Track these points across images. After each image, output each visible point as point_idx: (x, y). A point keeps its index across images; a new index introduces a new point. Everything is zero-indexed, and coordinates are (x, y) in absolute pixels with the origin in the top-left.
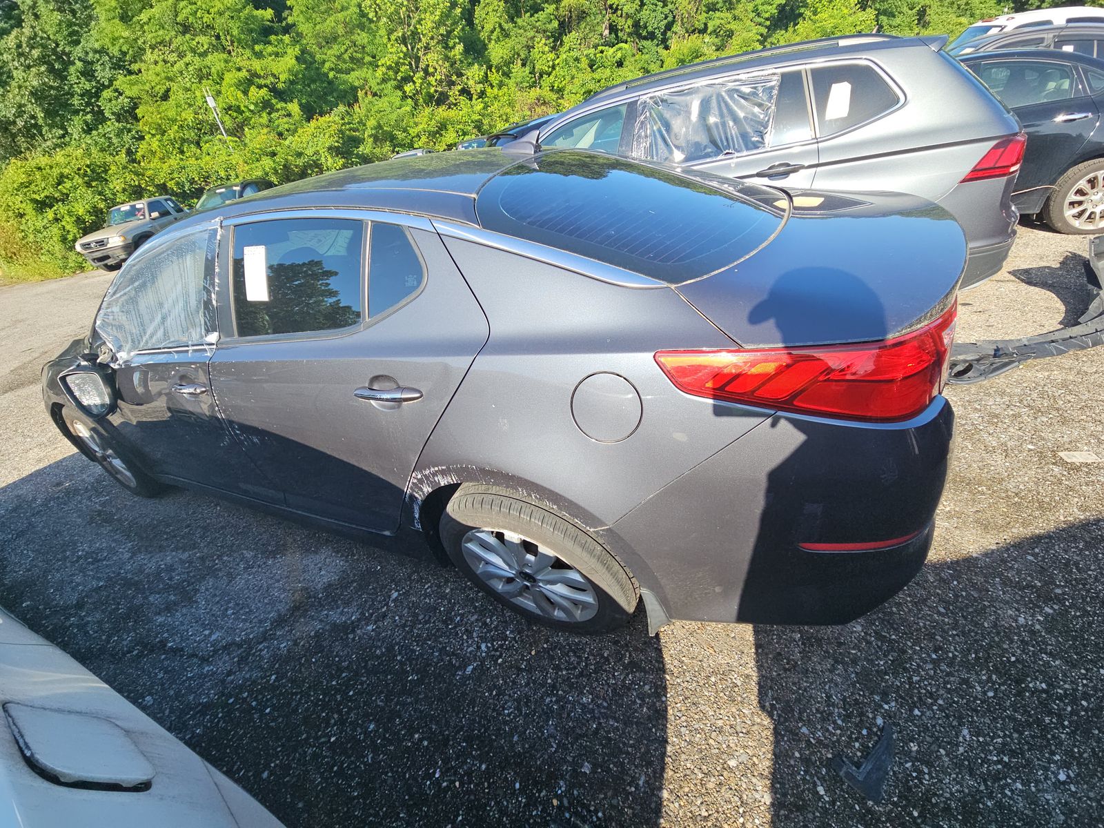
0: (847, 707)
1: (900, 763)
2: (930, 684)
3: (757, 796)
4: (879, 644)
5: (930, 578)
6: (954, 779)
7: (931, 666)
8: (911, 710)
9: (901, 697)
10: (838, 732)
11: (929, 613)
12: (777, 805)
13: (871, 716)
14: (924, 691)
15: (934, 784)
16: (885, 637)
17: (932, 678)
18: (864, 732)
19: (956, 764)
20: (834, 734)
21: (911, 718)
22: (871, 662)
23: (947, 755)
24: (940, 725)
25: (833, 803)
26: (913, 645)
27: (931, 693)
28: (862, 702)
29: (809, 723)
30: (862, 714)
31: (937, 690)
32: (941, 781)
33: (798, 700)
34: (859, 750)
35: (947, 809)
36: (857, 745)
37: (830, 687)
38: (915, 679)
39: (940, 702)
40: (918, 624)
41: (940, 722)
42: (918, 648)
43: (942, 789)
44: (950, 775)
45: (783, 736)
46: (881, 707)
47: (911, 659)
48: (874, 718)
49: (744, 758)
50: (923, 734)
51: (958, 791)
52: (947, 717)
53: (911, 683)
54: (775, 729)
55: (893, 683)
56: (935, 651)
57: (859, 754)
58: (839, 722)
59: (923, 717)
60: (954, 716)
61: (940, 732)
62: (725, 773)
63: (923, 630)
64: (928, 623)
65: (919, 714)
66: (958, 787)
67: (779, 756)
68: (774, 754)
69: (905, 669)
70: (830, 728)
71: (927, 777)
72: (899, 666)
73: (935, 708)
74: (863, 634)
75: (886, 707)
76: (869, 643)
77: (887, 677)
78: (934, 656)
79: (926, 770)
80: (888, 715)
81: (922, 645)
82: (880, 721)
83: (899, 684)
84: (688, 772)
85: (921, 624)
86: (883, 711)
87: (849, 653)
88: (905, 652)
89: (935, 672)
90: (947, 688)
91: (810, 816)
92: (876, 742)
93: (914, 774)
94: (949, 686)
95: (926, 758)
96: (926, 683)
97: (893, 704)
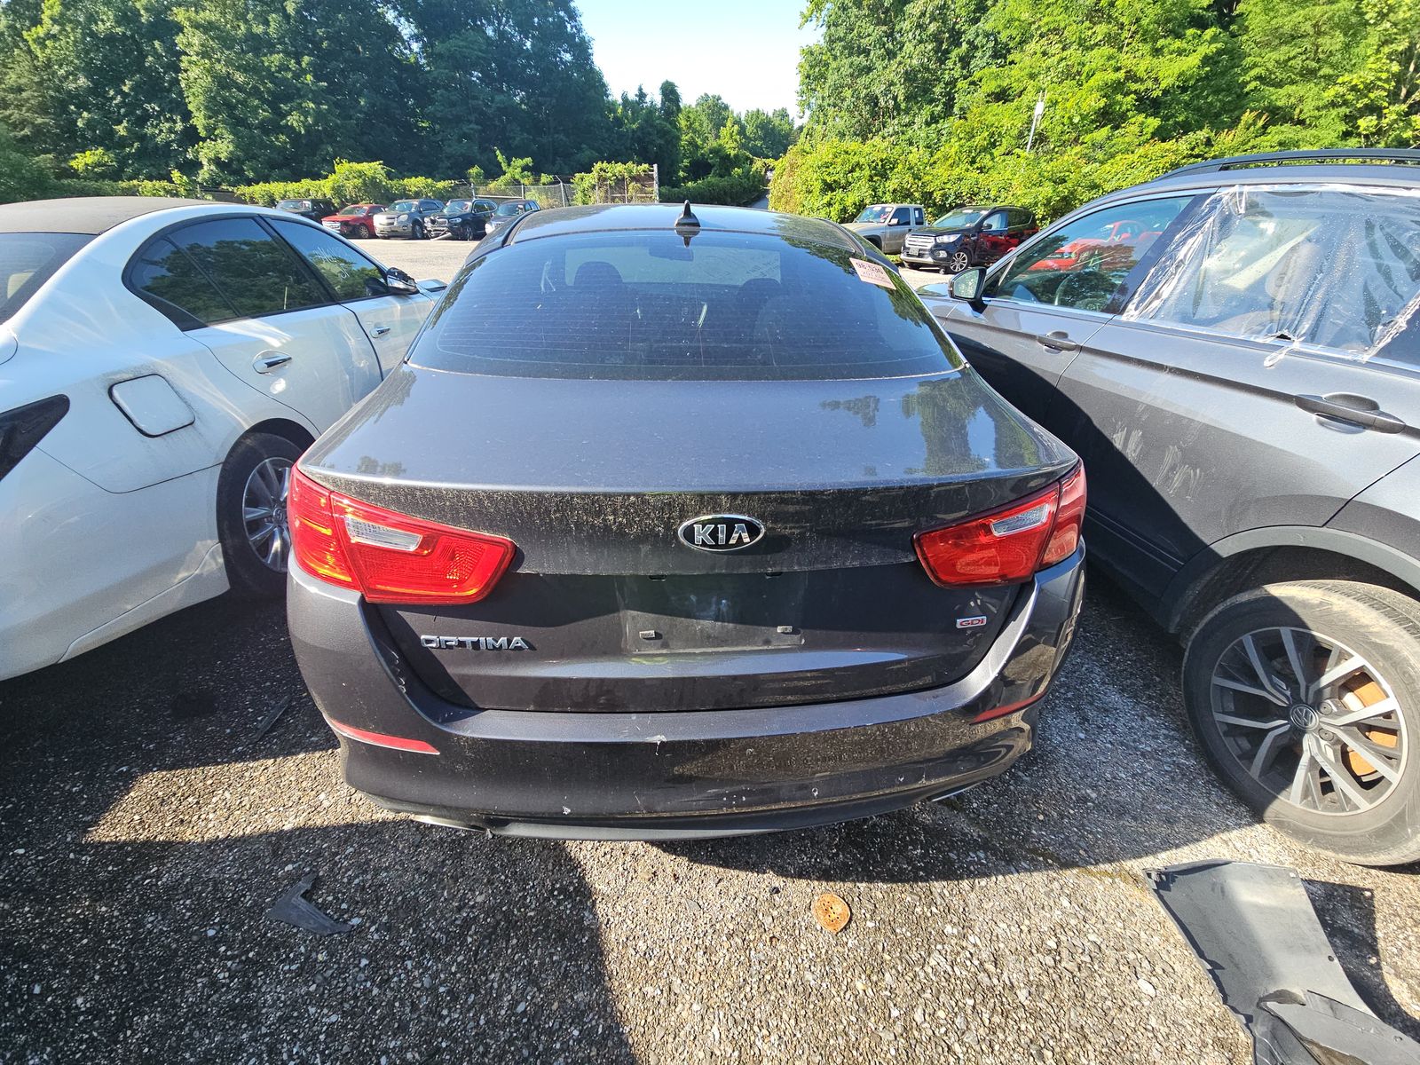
0: (373, 888)
1: (305, 942)
2: (401, 981)
3: (291, 819)
4: (458, 922)
5: (581, 994)
6: (279, 998)
7: (427, 985)
8: (366, 956)
9: (384, 946)
10: (345, 880)
11: (514, 988)
12: (281, 834)
13: (363, 912)
14: (391, 972)
15: (278, 975)
16: (470, 929)
17: (409, 983)
18: (344, 906)
19: (296, 1002)
20: (343, 877)
21: (358, 955)
22: (432, 912)
23: (308, 993)
24: (344, 988)
25: (276, 879)
26: (459, 964)
27: (389, 980)
28: (378, 903)
29: (357, 853)
30: (365, 903)
31: (392, 989)
32: (280, 982)
33: (382, 841)
34: (325, 900)
35: (248, 987)
36: (330, 898)
37: (397, 870)
38: (409, 964)
39: (375, 991)
40: (493, 971)
41: (349, 988)
42: (453, 969)
43: (271, 983)
44: (284, 994)
45: (345, 832)
46: (373, 923)
47: (438, 959)
48: (359, 915)
49: (326, 804)
50: (336, 966)
51: (266, 1001)
52: (356, 998)
53: (403, 958)
54: (352, 825)
55: (404, 937)
56: (449, 992)
57: (320, 901)
58: (357, 881)
59: (357, 969)
60: (356, 1006)
61: (337, 987)
62: (314, 793)
63: (484, 979)
64: (495, 985)
65: (362, 965)
66: (270, 1002)
67: (325, 831)
68: (327, 827)
69: (422, 953)
70: (350, 873)
71: (287, 968)
72: (427, 945)
73: (369, 984)
74: (471, 903)
75: (373, 929)
76: (459, 909)
77: (411, 931)
78: (442, 989)
79: (294, 967)
80: (360, 929)
81: (458, 975)
82: (356, 921)
83: (402, 944)
84: (318, 767)
85: (493, 976)
86: (367, 925)
87: (444, 889)
88: (447, 952)
89: (418, 989)
90: (394, 1001)
91: (267, 860)
92: (331, 917)
93: (291, 955)
94: (397, 1004)
95: (308, 969)
96: (403, 976)
97: (376, 937)
